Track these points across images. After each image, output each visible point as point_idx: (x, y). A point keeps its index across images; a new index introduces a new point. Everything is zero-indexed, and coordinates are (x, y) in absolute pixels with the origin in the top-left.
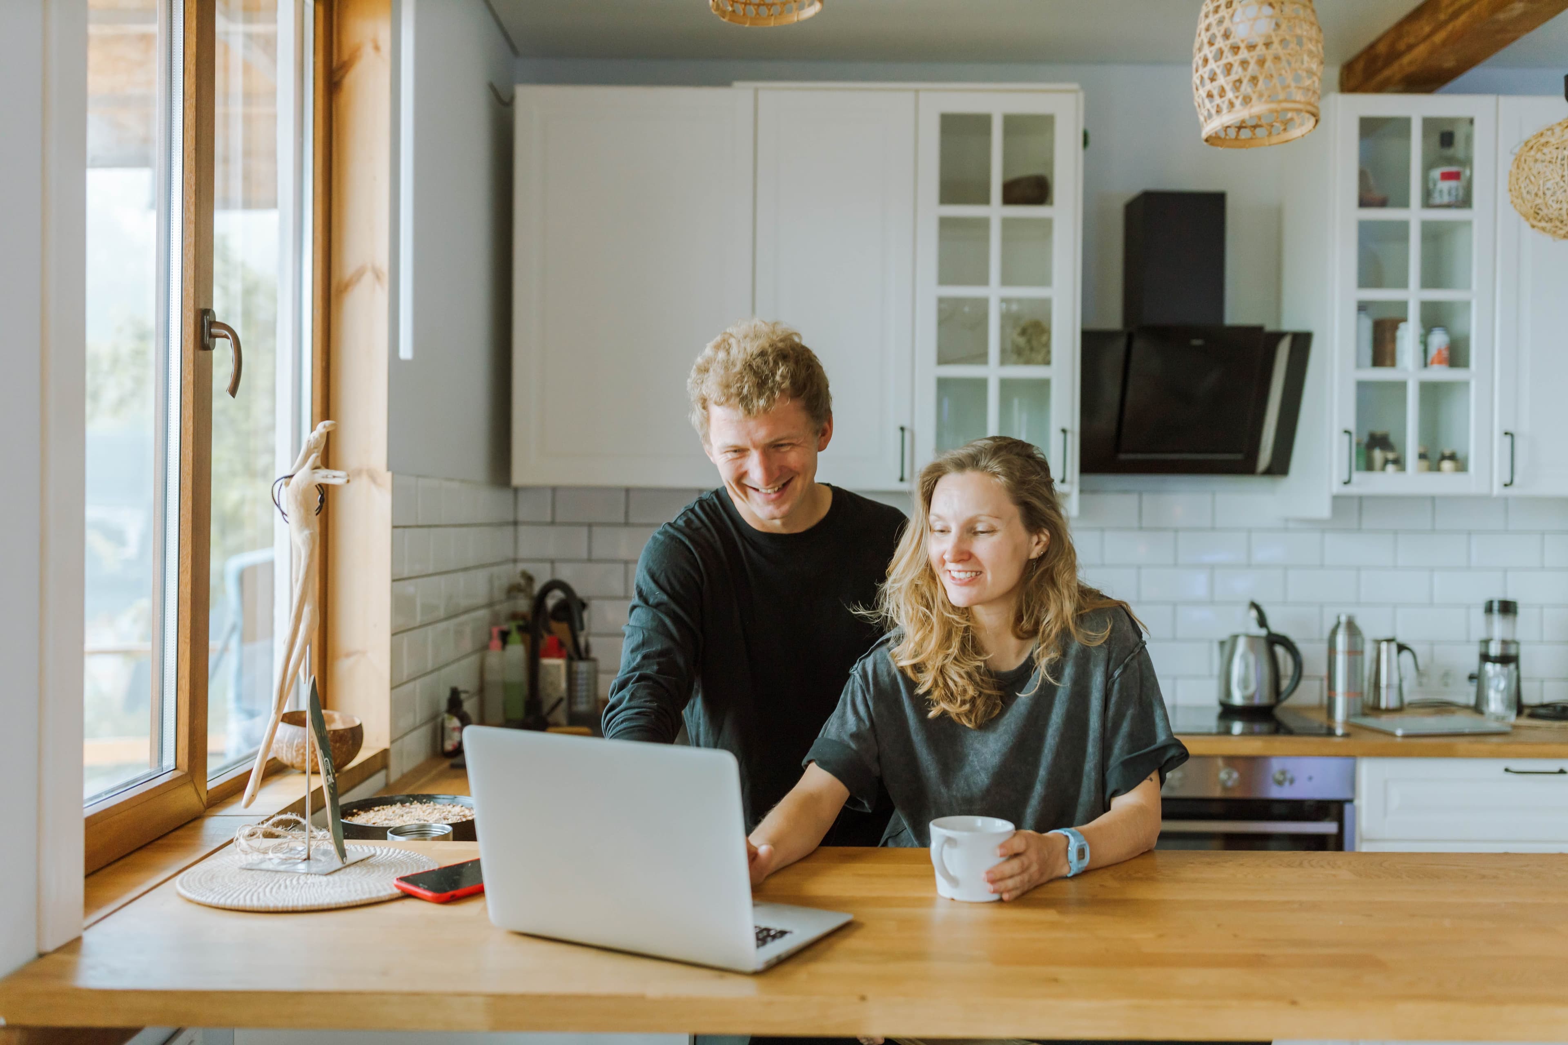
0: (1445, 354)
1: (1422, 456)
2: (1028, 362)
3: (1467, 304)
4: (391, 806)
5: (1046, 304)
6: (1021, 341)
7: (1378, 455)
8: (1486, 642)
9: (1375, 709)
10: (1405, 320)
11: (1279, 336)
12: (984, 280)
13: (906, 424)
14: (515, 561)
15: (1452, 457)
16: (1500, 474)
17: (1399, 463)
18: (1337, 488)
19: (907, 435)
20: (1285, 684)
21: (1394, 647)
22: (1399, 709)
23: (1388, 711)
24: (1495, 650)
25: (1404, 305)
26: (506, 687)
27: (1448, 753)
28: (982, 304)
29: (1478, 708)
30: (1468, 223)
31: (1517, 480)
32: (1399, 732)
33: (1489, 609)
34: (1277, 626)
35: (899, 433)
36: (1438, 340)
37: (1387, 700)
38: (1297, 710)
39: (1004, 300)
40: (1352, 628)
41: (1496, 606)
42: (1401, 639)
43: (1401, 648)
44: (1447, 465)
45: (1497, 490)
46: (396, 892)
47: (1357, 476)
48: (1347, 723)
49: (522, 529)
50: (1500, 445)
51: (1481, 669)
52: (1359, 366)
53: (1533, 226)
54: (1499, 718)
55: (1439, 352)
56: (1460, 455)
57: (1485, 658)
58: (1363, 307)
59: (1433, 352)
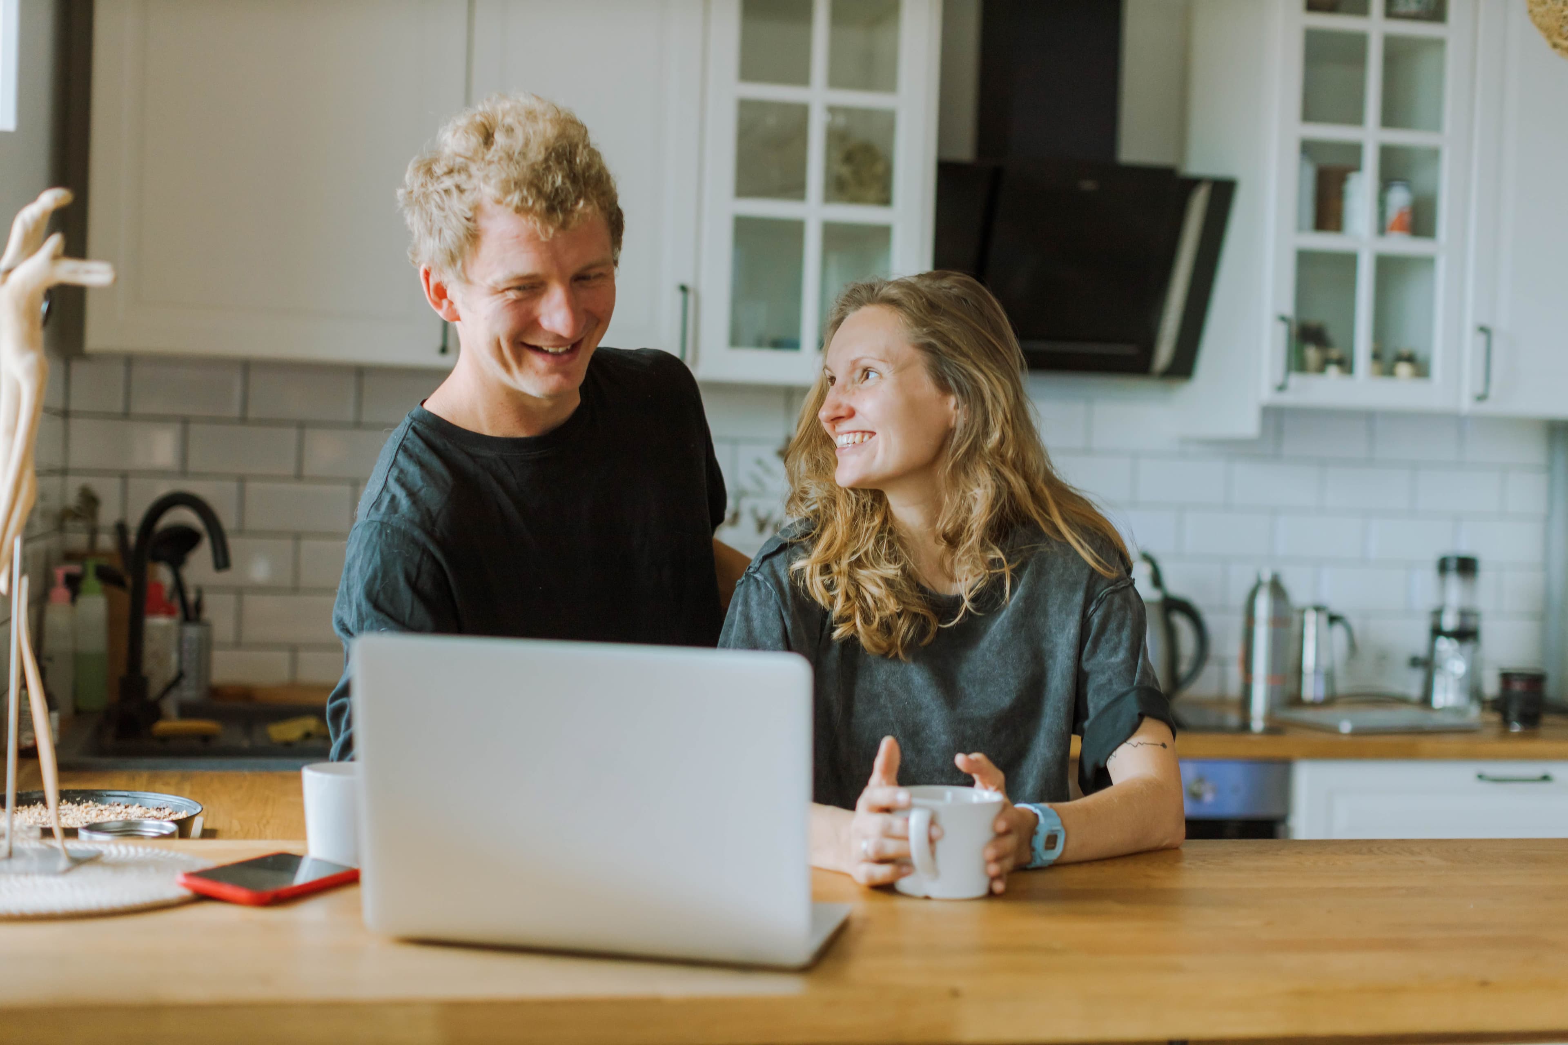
0: (1407, 219)
1: (1376, 356)
2: (856, 200)
3: (1434, 154)
4: (29, 807)
5: (888, 120)
6: (845, 171)
7: (1312, 353)
8: (1438, 613)
9: (1297, 701)
10: (1356, 167)
11: (1193, 183)
12: (802, 78)
13: (689, 282)
14: (64, 472)
15: (1410, 359)
16: (1470, 384)
17: (1345, 364)
18: (1266, 395)
19: (691, 298)
20: (1184, 668)
21: (1324, 619)
22: (1330, 701)
23: (1314, 705)
24: (1450, 622)
25: (1356, 150)
26: (78, 659)
27: (1409, 754)
28: (802, 112)
29: (1426, 701)
30: (1439, 44)
31: (1493, 392)
32: (1346, 727)
33: (1443, 566)
34: (1175, 586)
35: (678, 296)
36: (1399, 198)
37: (1311, 689)
38: (1200, 704)
39: (832, 110)
40: (1277, 589)
41: (1453, 564)
42: (1336, 607)
43: (1333, 619)
44: (1404, 369)
45: (1466, 405)
46: (186, 893)
47: (1296, 380)
48: (1270, 716)
49: (76, 424)
50: (1471, 343)
51: (1432, 649)
52: (1300, 228)
53: (1555, 46)
54: (1457, 711)
55: (1401, 215)
56: (1420, 355)
57: (1437, 632)
58: (1308, 148)
59: (1393, 213)
